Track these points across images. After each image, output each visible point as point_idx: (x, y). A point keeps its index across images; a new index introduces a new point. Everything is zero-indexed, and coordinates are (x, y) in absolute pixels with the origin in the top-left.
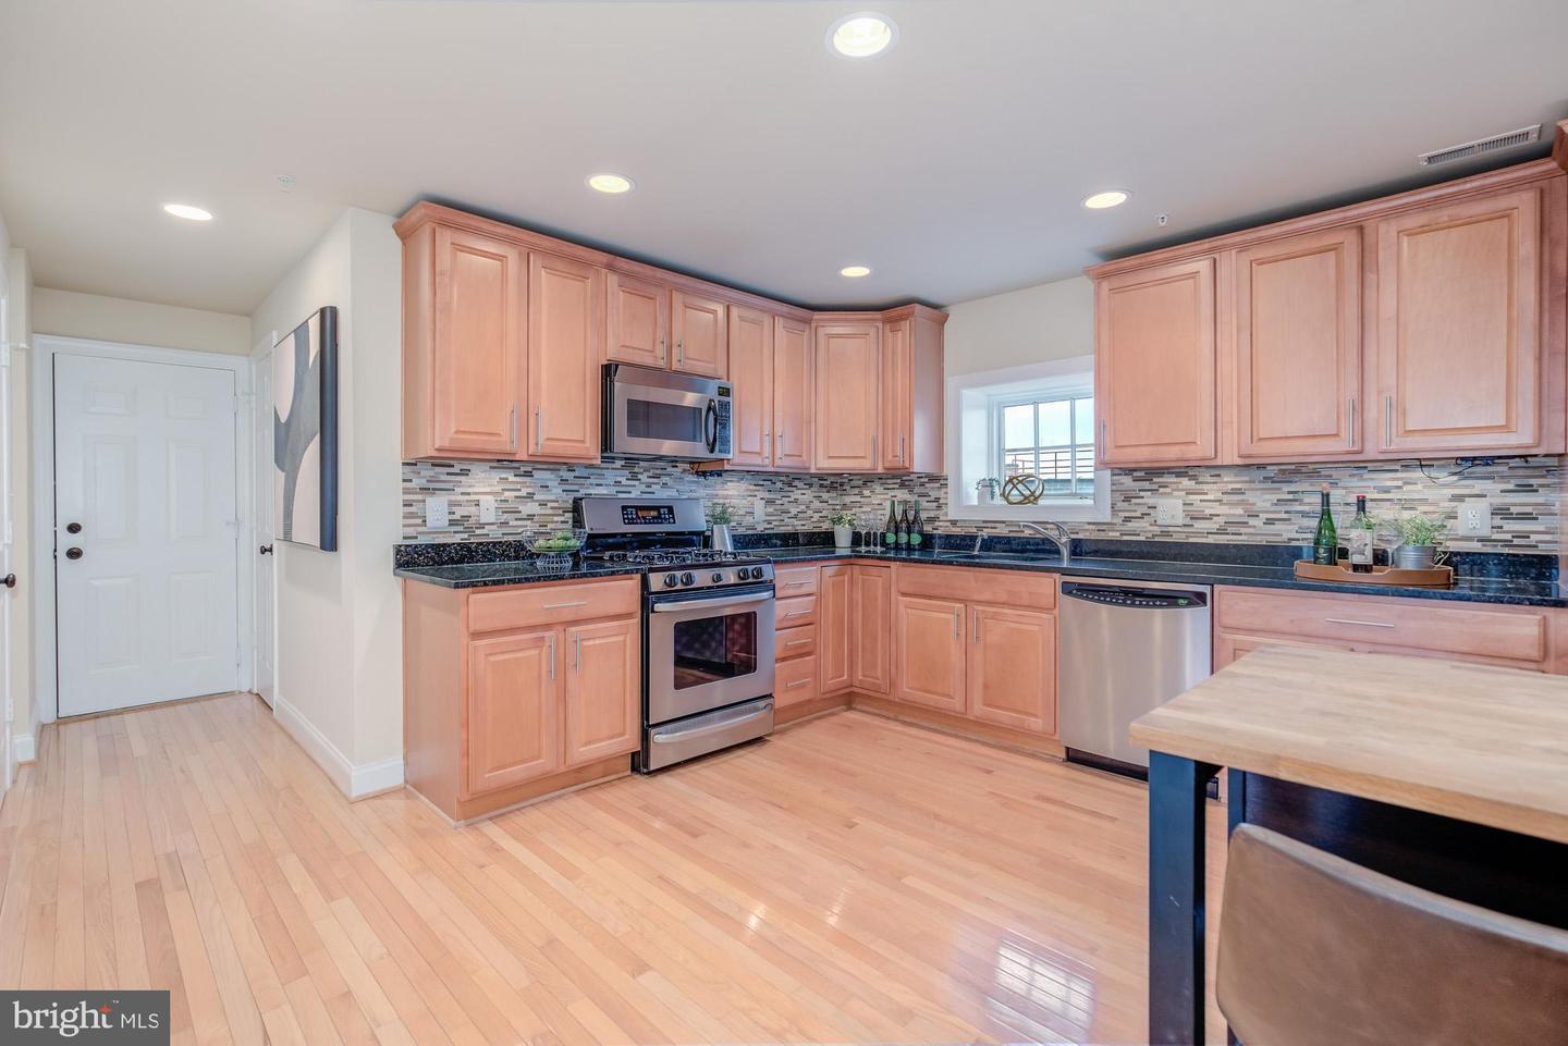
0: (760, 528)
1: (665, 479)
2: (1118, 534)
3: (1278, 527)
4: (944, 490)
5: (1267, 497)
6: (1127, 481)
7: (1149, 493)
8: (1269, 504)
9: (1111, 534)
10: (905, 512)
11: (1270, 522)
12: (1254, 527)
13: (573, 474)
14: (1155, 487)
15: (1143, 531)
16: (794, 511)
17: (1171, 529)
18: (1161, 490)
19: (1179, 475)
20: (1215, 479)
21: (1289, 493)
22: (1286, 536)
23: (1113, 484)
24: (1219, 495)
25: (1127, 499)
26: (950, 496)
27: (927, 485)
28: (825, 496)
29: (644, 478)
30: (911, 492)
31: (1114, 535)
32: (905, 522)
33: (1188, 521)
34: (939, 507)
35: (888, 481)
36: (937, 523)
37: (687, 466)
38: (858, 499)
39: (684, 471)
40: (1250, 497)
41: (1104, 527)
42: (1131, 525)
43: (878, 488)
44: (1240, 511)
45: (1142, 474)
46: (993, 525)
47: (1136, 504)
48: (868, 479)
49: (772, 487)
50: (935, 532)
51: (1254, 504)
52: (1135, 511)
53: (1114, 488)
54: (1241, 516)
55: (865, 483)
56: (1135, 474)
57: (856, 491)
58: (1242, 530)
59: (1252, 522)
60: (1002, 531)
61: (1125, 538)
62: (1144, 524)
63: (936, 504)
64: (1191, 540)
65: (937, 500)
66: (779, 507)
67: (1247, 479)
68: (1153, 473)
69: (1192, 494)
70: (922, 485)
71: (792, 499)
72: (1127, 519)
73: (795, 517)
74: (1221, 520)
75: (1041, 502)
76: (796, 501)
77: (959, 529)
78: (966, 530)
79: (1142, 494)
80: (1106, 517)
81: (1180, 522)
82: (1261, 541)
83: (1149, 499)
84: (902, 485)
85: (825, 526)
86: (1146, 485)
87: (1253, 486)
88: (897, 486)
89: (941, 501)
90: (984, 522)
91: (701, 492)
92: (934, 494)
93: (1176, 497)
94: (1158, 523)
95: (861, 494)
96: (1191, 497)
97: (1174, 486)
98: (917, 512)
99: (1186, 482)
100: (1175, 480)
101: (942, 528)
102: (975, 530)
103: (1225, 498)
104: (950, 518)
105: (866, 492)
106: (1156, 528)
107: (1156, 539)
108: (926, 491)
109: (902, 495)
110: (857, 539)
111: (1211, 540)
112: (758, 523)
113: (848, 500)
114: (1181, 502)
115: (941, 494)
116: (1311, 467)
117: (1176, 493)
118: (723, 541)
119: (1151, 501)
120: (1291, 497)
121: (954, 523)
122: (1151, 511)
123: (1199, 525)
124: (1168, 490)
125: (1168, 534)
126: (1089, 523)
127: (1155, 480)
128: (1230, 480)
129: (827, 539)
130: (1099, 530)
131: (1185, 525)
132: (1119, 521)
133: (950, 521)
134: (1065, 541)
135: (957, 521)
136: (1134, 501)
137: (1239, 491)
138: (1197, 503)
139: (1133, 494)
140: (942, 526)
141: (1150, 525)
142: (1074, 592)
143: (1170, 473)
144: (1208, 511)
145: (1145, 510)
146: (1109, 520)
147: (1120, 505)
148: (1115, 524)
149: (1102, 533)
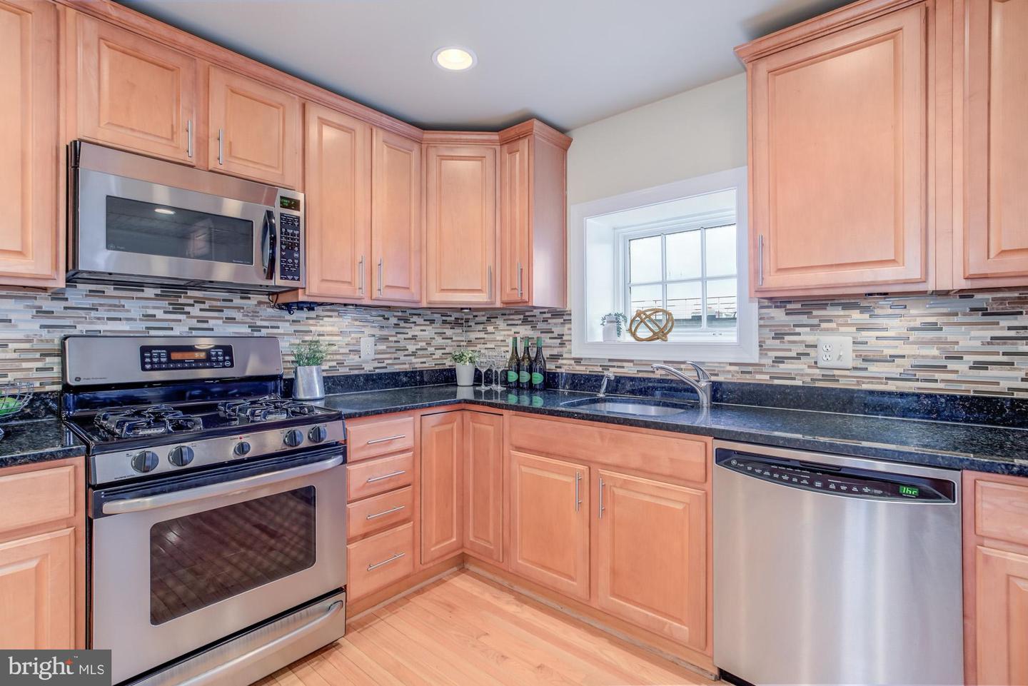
0: (368, 368)
1: (228, 313)
2: (767, 377)
3: (993, 373)
4: (567, 326)
5: (976, 333)
6: (778, 315)
7: (808, 329)
8: (978, 344)
9: (758, 377)
10: (527, 349)
11: (979, 366)
12: (957, 372)
13: (64, 304)
14: (815, 321)
15: (799, 374)
16: (411, 348)
17: (837, 373)
18: (824, 325)
19: (846, 307)
20: (898, 311)
21: (1011, 328)
22: (1005, 385)
23: (761, 319)
24: (903, 332)
25: (779, 336)
26: (573, 331)
27: (550, 321)
28: (449, 332)
29: (195, 311)
30: (534, 328)
31: (763, 378)
32: (528, 360)
33: (859, 364)
34: (562, 344)
35: (511, 317)
36: (560, 361)
37: (265, 298)
38: (482, 335)
39: (260, 303)
40: (949, 334)
41: (750, 369)
42: (783, 367)
43: (501, 323)
44: (934, 351)
45: (798, 306)
46: (619, 364)
47: (790, 342)
48: (491, 314)
49: (384, 323)
50: (558, 370)
51: (957, 343)
52: (790, 350)
53: (762, 322)
54: (934, 357)
55: (489, 319)
56: (789, 306)
57: (480, 327)
58: (938, 376)
59: (952, 365)
60: (629, 371)
61: (777, 382)
62: (801, 366)
63: (559, 341)
64: (865, 387)
65: (560, 336)
66: (392, 344)
68: (811, 304)
69: (863, 329)
70: (545, 320)
71: (409, 336)
72: (779, 360)
73: (414, 354)
74: (907, 363)
75: (672, 337)
76: (414, 338)
77: (583, 368)
78: (591, 368)
79: (798, 330)
80: (753, 356)
81: (850, 363)
83: (807, 336)
84: (525, 321)
85: (448, 363)
86: (803, 319)
87: (955, 319)
88: (520, 322)
89: (565, 338)
90: (610, 360)
91: (285, 327)
92: (557, 330)
93: (843, 334)
94: (818, 365)
95: (485, 330)
96: (864, 333)
97: (841, 321)
98: (539, 351)
99: (856, 315)
100: (842, 313)
101: (566, 367)
102: (600, 369)
103: (914, 336)
104: (573, 355)
105: (490, 329)
106: (817, 371)
107: (817, 385)
108: (549, 327)
109: (525, 331)
110: (478, 378)
111: (892, 387)
112: (367, 362)
113: (473, 336)
114: (850, 340)
115: (565, 330)
117: (842, 329)
118: (311, 387)
119: (810, 339)
121: (578, 361)
122: (810, 350)
123: (874, 369)
124: (833, 325)
125: (832, 379)
126: (731, 364)
127: (815, 313)
128: (918, 314)
129: (448, 377)
130: (742, 372)
131: (855, 368)
132: (768, 361)
133: (573, 359)
134: (703, 384)
135: (581, 359)
136: (787, 338)
137: (934, 327)
138: (872, 341)
139: (786, 330)
140: (566, 365)
141: (809, 367)
142: (734, 462)
143: (832, 305)
144: (888, 352)
145: (802, 349)
146: (756, 361)
147: (770, 343)
148: (764, 365)
149: (748, 376)
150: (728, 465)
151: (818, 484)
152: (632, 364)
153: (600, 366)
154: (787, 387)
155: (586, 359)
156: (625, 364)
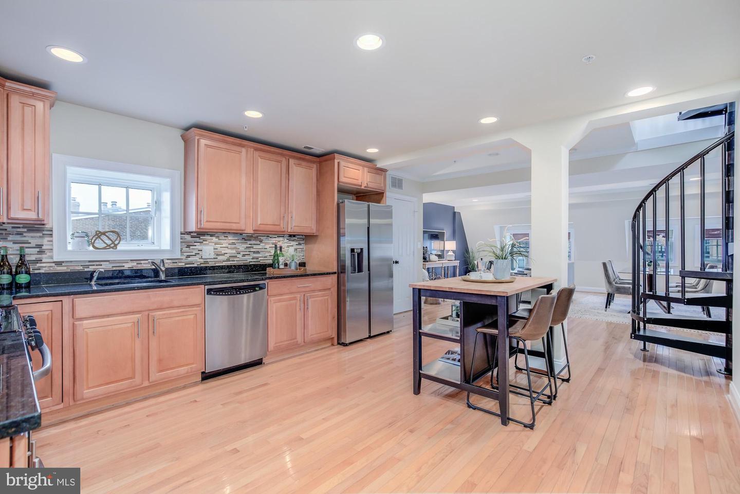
2: (183, 264)
3: (246, 257)
4: (48, 239)
5: (243, 246)
6: (188, 237)
7: (199, 244)
8: (243, 249)
9: (180, 264)
10: (5, 257)
11: (244, 255)
14: (201, 241)
15: (196, 261)
17: (208, 260)
18: (204, 242)
19: (212, 236)
20: (226, 238)
21: (250, 244)
22: (249, 260)
23: (181, 239)
24: (227, 245)
25: (188, 246)
26: (54, 243)
27: (25, 234)
31: (182, 265)
32: (7, 266)
33: (215, 257)
34: (41, 252)
40: (238, 246)
41: (176, 261)
42: (190, 259)
44: (234, 252)
45: (195, 234)
46: (98, 263)
47: (193, 249)
50: (41, 271)
51: (239, 249)
52: (192, 252)
53: (182, 240)
56: (192, 234)
58: (235, 259)
59: (238, 256)
61: (187, 266)
62: (197, 258)
63: (38, 250)
64: (217, 265)
65: (39, 246)
67: (236, 238)
68: (200, 234)
69: (216, 244)
70: (19, 234)
72: (188, 256)
74: (228, 255)
75: (119, 248)
77: (65, 268)
78: (72, 268)
79: (195, 244)
80: (178, 255)
81: (213, 256)
82: (241, 263)
83: (198, 246)
86: (197, 239)
87: (239, 241)
89: (44, 247)
90: (89, 261)
92: (35, 242)
93: (211, 246)
94: (202, 258)
97: (210, 241)
98: (23, 258)
99: (214, 239)
100: (210, 238)
102: (81, 268)
103: (229, 246)
104: (55, 260)
106: (202, 260)
107: (202, 265)
111: (224, 264)
114: (212, 248)
116: (256, 235)
117: (210, 244)
119: (200, 248)
120: (250, 246)
121: (59, 263)
122: (199, 252)
123: (220, 258)
124: (207, 242)
125: (207, 262)
126: (168, 259)
127: (201, 237)
128: (231, 239)
130: (173, 263)
131: (214, 258)
132: (184, 257)
133: (54, 262)
134: (163, 269)
135: (63, 262)
136: (191, 247)
137: (234, 244)
138: (219, 248)
139: (191, 244)
140: (45, 267)
141: (200, 259)
142: (212, 293)
143: (208, 235)
144: (223, 252)
145: (197, 252)
146: (180, 257)
147: (185, 249)
148: (182, 259)
149: (175, 264)
150: (211, 294)
151: (238, 293)
152: (108, 263)
153: (81, 266)
154: (192, 267)
155: (67, 262)
156: (102, 263)
